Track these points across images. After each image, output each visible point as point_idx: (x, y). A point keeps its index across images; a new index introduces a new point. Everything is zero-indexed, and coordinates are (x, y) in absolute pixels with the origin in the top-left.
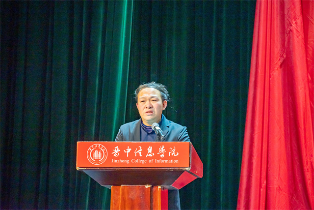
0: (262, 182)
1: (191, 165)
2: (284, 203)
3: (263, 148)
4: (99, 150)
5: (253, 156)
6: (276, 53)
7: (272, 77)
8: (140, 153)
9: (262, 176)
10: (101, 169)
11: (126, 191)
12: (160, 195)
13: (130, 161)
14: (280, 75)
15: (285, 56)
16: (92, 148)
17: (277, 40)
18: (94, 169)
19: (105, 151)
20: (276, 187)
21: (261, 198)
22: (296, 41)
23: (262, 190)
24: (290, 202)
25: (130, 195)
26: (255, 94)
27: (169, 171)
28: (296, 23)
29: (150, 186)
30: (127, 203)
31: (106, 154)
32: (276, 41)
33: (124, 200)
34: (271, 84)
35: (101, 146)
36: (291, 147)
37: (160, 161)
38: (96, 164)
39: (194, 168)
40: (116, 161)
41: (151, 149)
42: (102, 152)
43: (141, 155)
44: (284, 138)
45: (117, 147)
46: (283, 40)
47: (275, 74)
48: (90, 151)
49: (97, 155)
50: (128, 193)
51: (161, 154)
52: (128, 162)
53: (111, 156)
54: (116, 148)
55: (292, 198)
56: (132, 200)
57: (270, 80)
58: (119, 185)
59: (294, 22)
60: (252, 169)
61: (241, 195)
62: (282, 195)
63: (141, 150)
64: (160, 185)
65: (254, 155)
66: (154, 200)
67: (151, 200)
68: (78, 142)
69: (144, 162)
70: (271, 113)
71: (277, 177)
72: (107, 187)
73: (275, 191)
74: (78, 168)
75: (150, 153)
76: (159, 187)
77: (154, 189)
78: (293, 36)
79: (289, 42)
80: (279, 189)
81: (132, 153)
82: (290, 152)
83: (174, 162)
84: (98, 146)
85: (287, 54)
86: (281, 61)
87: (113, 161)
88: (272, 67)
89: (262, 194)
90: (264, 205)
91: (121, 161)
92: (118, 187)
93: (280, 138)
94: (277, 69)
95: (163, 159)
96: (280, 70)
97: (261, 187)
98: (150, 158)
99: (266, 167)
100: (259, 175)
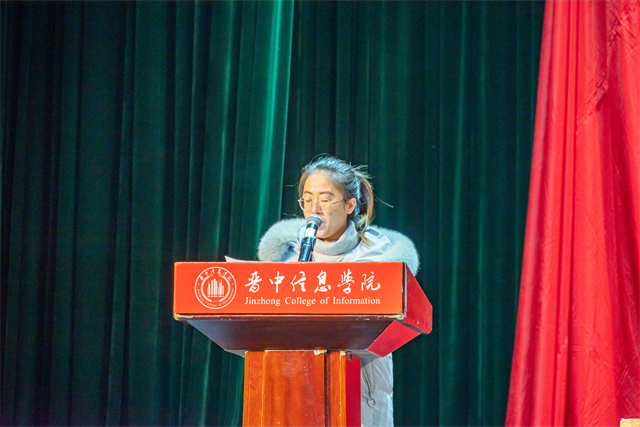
0: (560, 341)
1: (406, 309)
2: (605, 383)
3: (563, 272)
4: (219, 279)
5: (541, 289)
6: (588, 80)
7: (580, 129)
8: (303, 285)
9: (561, 329)
10: (224, 318)
11: (274, 361)
12: (344, 369)
13: (282, 302)
14: (597, 124)
15: (606, 87)
16: (204, 276)
17: (591, 54)
18: (209, 318)
19: (231, 281)
20: (588, 350)
21: (558, 373)
22: (628, 55)
23: (559, 356)
24: (616, 381)
25: (284, 369)
26: (546, 163)
27: (361, 321)
28: (628, 19)
29: (323, 352)
30: (276, 386)
31: (233, 287)
32: (588, 57)
33: (270, 381)
34: (577, 142)
35: (223, 272)
36: (620, 271)
37: (343, 301)
38: (214, 308)
39: (411, 314)
40: (253, 302)
41: (324, 277)
42: (225, 283)
43: (304, 290)
44: (604, 252)
45: (256, 273)
46: (603, 55)
47: (586, 122)
48: (200, 281)
49: (216, 289)
50: (280, 366)
51: (346, 286)
52: (278, 303)
53: (243, 292)
54: (253, 274)
55: (621, 372)
56: (288, 380)
57: (575, 135)
58: (262, 349)
59: (625, 17)
60: (540, 315)
61: (517, 367)
62: (601, 367)
63: (304, 279)
64: (343, 348)
65: (544, 287)
66: (332, 378)
67: (325, 379)
68: (176, 264)
69: (310, 302)
70: (577, 203)
71: (591, 332)
72: (237, 352)
73: (587, 359)
74: (177, 317)
75: (322, 285)
76: (342, 353)
77: (332, 357)
78: (623, 46)
79: (614, 58)
80: (595, 355)
81: (285, 285)
82: (616, 281)
83: (371, 302)
84: (216, 270)
85: (610, 84)
86: (599, 96)
87: (249, 301)
88: (579, 110)
89: (559, 365)
90: (564, 388)
91: (263, 301)
92: (259, 353)
93: (597, 253)
94: (591, 114)
95: (349, 296)
96: (597, 115)
97: (557, 350)
98: (322, 295)
99: (567, 310)
100: (553, 326)
